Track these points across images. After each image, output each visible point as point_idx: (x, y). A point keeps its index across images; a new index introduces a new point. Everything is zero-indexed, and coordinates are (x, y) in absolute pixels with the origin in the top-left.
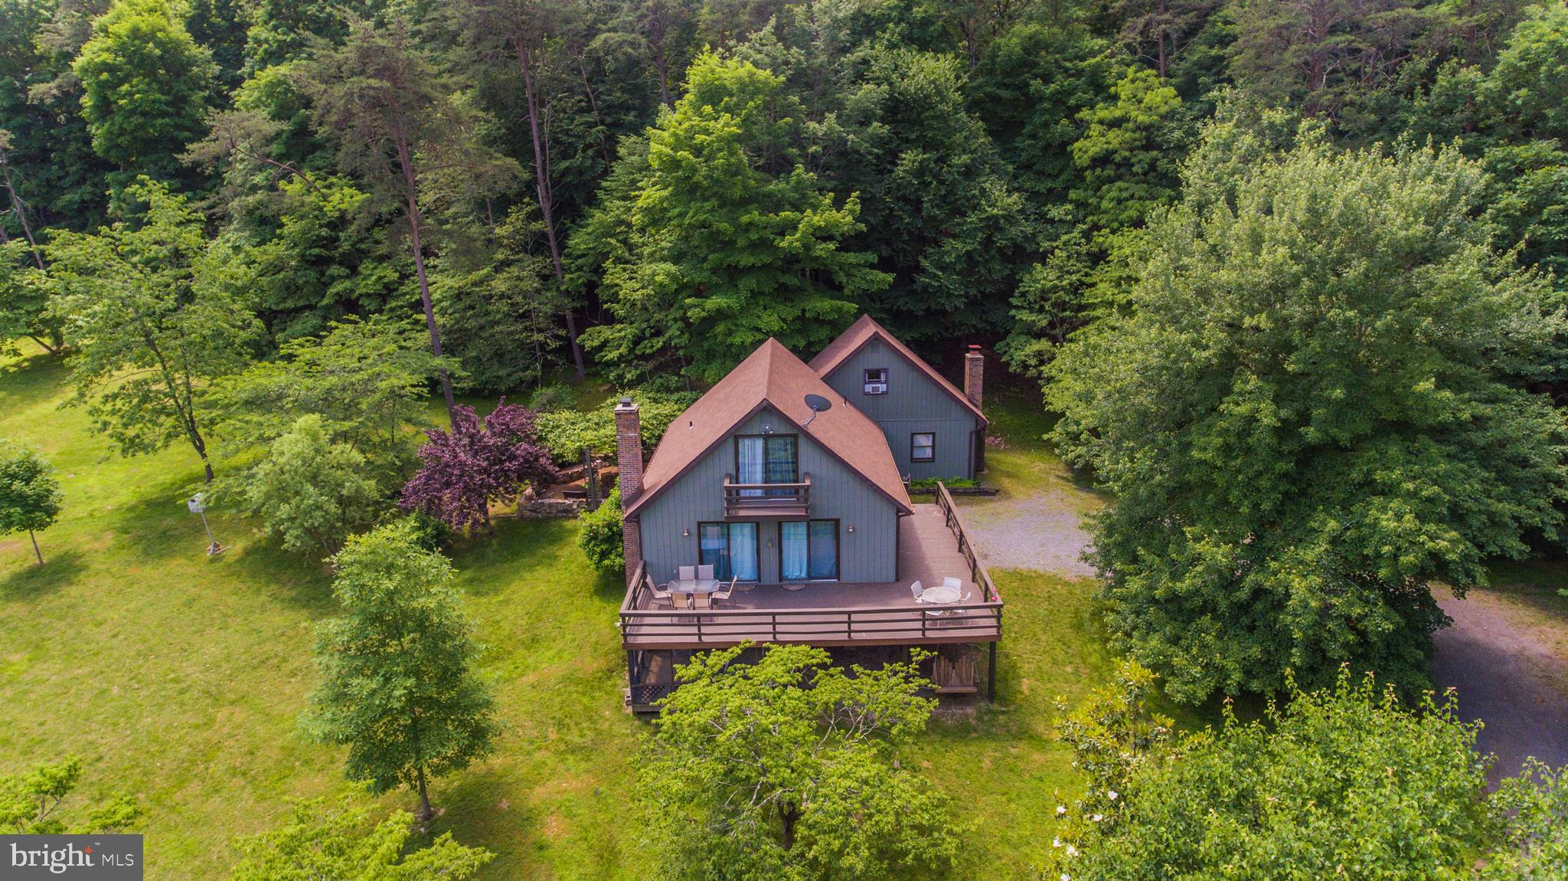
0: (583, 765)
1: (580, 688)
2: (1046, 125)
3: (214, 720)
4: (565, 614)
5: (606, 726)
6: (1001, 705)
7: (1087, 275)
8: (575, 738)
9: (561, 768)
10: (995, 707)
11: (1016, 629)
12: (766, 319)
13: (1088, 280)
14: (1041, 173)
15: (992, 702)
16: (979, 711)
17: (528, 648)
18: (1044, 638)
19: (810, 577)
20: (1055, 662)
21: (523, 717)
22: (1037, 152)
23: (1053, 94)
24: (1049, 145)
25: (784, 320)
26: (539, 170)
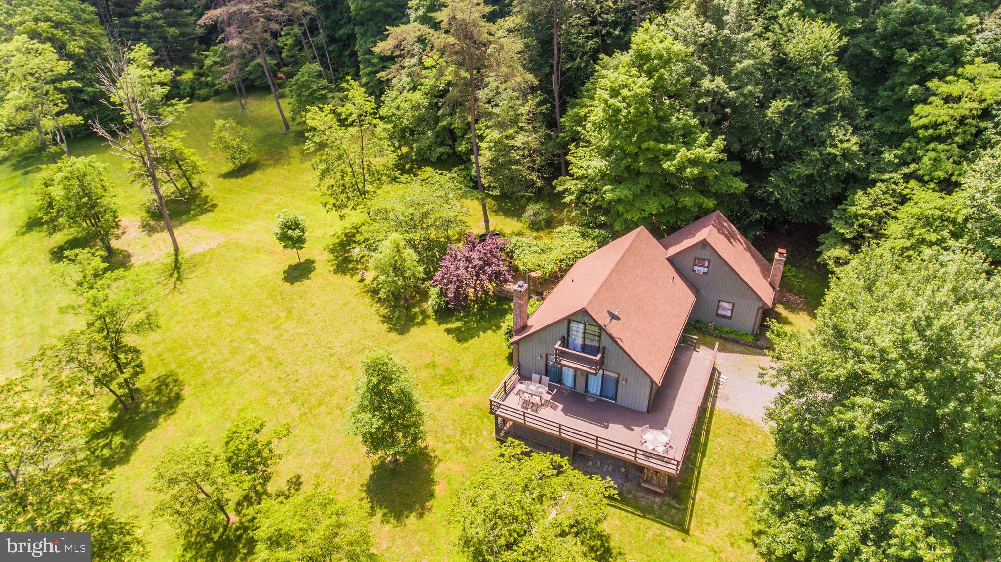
0: (464, 459)
1: (480, 414)
2: (903, 84)
3: (338, 376)
4: (490, 366)
5: (481, 441)
6: (677, 503)
7: (895, 209)
8: (466, 442)
9: (454, 457)
10: (673, 503)
11: (715, 457)
12: (651, 205)
13: (893, 213)
14: (890, 119)
15: (673, 499)
16: (663, 503)
17: (467, 381)
18: (728, 468)
19: (601, 395)
20: (725, 487)
21: (450, 421)
22: (891, 103)
23: (913, 63)
24: (900, 100)
25: (663, 207)
26: (555, 66)
